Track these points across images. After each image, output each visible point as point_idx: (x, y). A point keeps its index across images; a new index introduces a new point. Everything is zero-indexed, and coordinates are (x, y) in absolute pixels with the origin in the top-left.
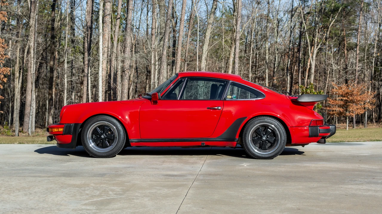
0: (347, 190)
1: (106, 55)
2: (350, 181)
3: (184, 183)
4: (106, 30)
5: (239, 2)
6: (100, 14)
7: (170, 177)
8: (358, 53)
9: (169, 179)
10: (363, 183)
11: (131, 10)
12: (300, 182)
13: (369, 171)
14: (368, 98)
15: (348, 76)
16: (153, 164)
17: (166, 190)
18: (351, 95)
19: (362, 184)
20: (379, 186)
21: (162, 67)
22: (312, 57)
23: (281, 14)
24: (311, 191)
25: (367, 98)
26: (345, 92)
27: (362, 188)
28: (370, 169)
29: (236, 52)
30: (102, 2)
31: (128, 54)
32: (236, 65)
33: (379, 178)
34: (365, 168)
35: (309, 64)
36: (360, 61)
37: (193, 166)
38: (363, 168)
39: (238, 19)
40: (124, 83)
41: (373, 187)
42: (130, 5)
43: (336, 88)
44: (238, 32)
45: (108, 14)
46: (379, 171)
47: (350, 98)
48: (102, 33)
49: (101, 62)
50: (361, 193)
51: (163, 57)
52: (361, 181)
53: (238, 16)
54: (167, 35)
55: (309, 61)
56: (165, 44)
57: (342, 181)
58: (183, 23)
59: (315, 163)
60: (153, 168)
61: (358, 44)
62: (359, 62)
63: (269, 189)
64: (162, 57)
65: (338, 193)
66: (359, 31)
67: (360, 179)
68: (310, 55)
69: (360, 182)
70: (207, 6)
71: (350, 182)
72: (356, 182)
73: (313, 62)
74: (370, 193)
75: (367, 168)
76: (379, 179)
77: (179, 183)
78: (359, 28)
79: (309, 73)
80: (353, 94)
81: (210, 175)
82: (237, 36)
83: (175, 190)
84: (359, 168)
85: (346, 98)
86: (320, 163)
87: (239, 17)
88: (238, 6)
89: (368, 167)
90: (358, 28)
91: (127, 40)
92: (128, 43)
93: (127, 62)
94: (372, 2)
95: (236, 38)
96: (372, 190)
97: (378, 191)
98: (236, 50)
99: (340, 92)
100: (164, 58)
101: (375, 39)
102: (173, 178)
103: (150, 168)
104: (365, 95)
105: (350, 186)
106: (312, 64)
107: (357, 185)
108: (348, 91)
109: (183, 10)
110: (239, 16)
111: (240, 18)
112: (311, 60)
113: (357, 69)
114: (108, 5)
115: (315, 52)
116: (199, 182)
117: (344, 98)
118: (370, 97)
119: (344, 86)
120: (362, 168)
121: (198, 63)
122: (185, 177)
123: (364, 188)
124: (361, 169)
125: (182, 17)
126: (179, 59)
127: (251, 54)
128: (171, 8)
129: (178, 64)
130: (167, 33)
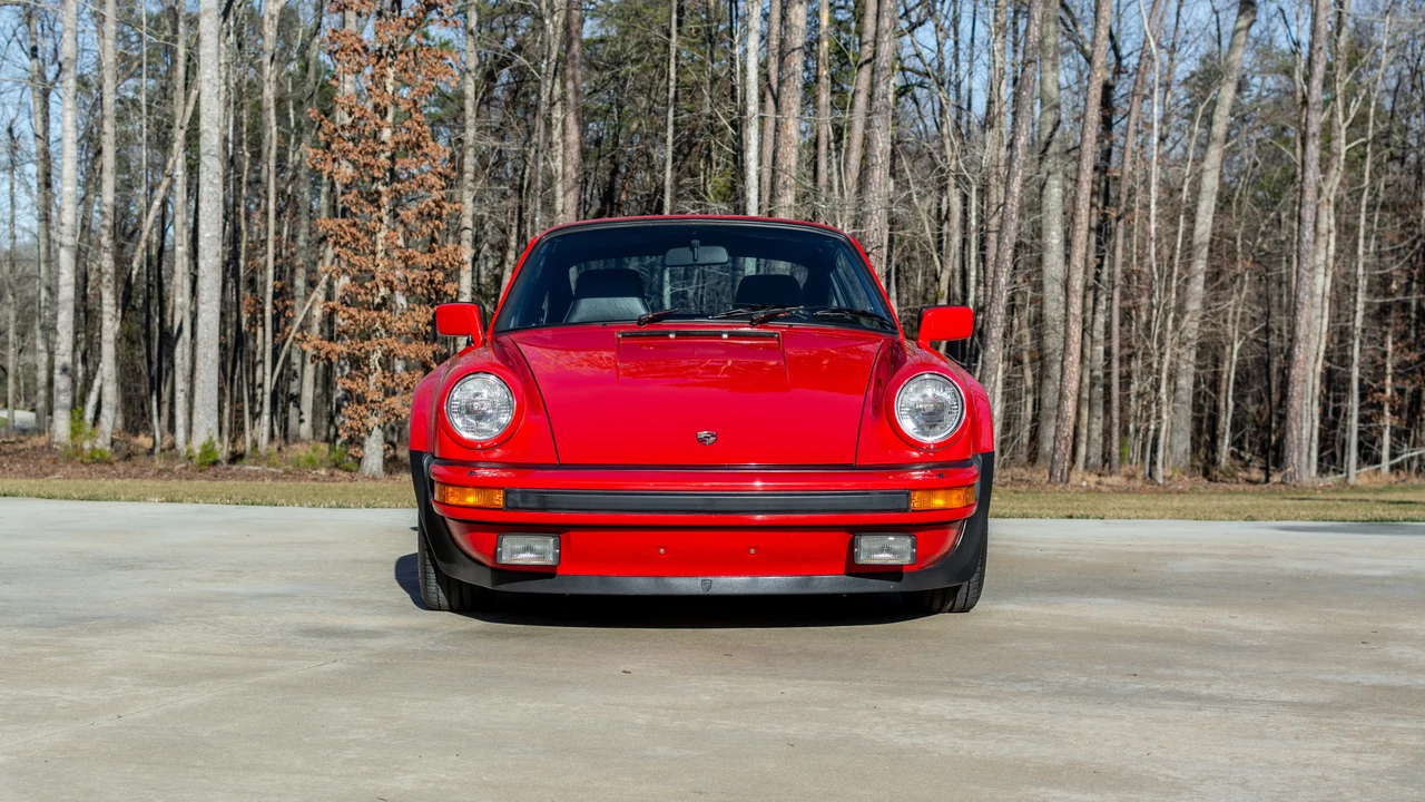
1: (789, 197)
4: (790, 109)
21: (1007, 241)
29: (1308, 181)
31: (880, 193)
32: (1306, 233)
39: (1315, 57)
44: (1315, 104)
45: (798, 45)
48: (756, 116)
51: (1009, 202)
54: (1022, 122)
56: (1017, 155)
64: (1005, 203)
82: (1308, 123)
87: (1321, 48)
88: (1318, 6)
91: (875, 142)
92: (878, 153)
93: (873, 222)
95: (1306, 131)
98: (1306, 175)
100: (1012, 205)
109: (1101, 26)
111: (1322, 54)
114: (796, 15)
125: (1096, 53)
126: (1083, 211)
127: (1364, 189)
128: (1037, 22)
129: (1079, 227)
130: (1024, 114)
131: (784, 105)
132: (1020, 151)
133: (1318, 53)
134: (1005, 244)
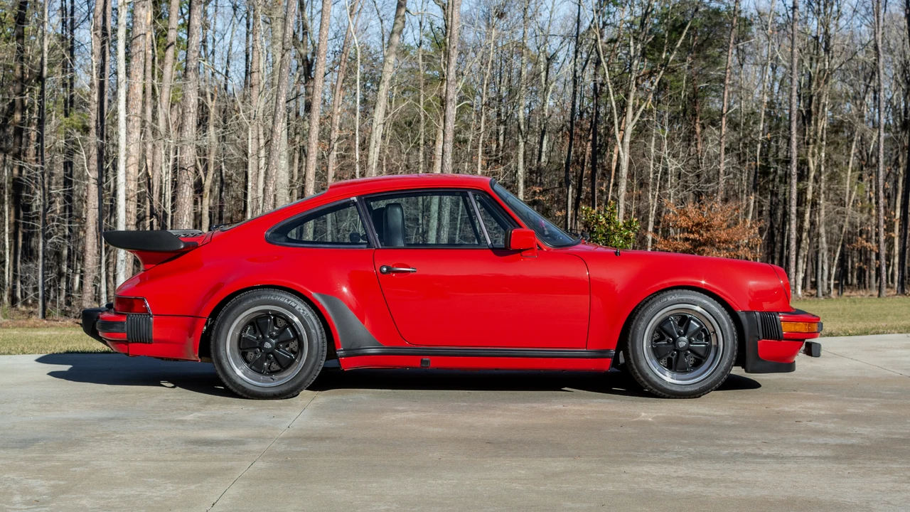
0: (636, 480)
1: (136, 133)
2: (652, 452)
3: (230, 464)
4: (137, 76)
5: (454, 13)
6: (118, 35)
7: (200, 448)
8: (723, 133)
9: (195, 453)
10: (680, 459)
11: (196, 27)
12: (527, 456)
13: (706, 424)
14: (745, 234)
15: (701, 185)
16: (176, 410)
17: (170, 487)
18: (708, 229)
19: (678, 461)
20: (718, 466)
21: (273, 164)
22: (622, 142)
23: (555, 43)
24: (545, 485)
25: (743, 236)
26: (693, 222)
27: (675, 475)
28: (710, 416)
29: (448, 128)
30: (123, 7)
31: (192, 132)
32: (448, 160)
33: (725, 443)
34: (698, 414)
35: (615, 157)
36: (727, 150)
37: (276, 412)
38: (694, 414)
39: (451, 53)
40: (182, 200)
41: (704, 470)
42: (195, 16)
43: (673, 213)
44: (452, 81)
45: (141, 32)
46: (729, 422)
47: (705, 235)
48: (124, 81)
49: (122, 149)
50: (668, 487)
51: (274, 139)
52: (677, 453)
53: (452, 46)
54: (282, 88)
55: (616, 151)
56: (279, 109)
57: (632, 453)
58: (323, 59)
59: (583, 401)
60: (170, 421)
61: (724, 112)
62: (726, 153)
63: (440, 482)
64: (272, 139)
65: (611, 488)
66: (727, 82)
67: (677, 447)
68: (618, 136)
69: (675, 456)
70: (382, 21)
71: (650, 454)
72: (667, 456)
73: (623, 152)
74: (691, 488)
75: (703, 415)
76: (724, 445)
77: (217, 465)
78: (728, 75)
79: (615, 178)
80: (711, 227)
81: (308, 438)
82: (448, 92)
83: (193, 487)
84: (682, 416)
85: (696, 236)
86: (595, 401)
87: (454, 47)
88: (452, 21)
89: (707, 413)
90: (725, 77)
91: (189, 99)
92: (191, 106)
93: (188, 151)
94: (757, 18)
95: (446, 97)
96: (696, 479)
97: (713, 481)
98: (447, 125)
99: (682, 222)
100: (277, 141)
101: (761, 102)
102: (206, 449)
103: (165, 421)
104: (738, 229)
105: (646, 469)
106: (622, 157)
107: (665, 466)
108: (701, 219)
109: (324, 29)
110: (454, 45)
111: (455, 51)
112: (620, 149)
113: (722, 167)
114: (140, 14)
115: (630, 129)
116: (271, 462)
117: (692, 236)
118: (749, 234)
119: (691, 208)
120: (690, 414)
121: (357, 155)
122: (241, 447)
123: (680, 474)
124: (687, 416)
125: (321, 45)
126: (314, 144)
127: (480, 134)
128: (291, 25)
129: (311, 155)
130: (284, 83)
131: (133, 73)
132: (281, 106)
133: (453, 50)
134: (272, 165)
